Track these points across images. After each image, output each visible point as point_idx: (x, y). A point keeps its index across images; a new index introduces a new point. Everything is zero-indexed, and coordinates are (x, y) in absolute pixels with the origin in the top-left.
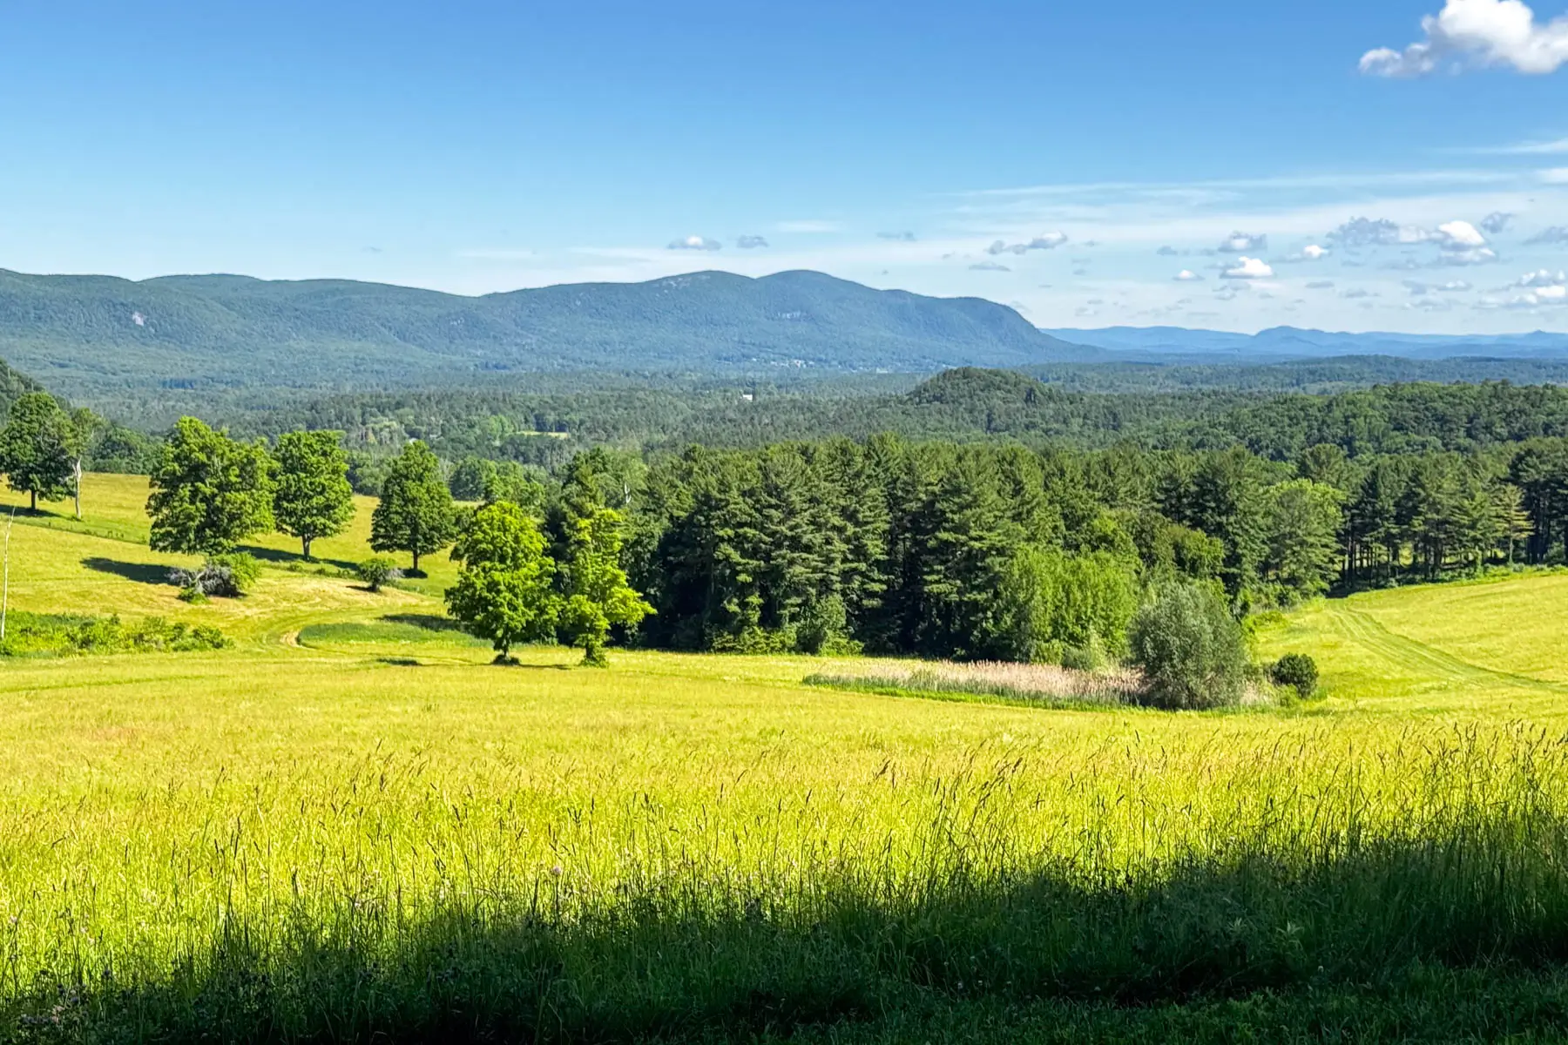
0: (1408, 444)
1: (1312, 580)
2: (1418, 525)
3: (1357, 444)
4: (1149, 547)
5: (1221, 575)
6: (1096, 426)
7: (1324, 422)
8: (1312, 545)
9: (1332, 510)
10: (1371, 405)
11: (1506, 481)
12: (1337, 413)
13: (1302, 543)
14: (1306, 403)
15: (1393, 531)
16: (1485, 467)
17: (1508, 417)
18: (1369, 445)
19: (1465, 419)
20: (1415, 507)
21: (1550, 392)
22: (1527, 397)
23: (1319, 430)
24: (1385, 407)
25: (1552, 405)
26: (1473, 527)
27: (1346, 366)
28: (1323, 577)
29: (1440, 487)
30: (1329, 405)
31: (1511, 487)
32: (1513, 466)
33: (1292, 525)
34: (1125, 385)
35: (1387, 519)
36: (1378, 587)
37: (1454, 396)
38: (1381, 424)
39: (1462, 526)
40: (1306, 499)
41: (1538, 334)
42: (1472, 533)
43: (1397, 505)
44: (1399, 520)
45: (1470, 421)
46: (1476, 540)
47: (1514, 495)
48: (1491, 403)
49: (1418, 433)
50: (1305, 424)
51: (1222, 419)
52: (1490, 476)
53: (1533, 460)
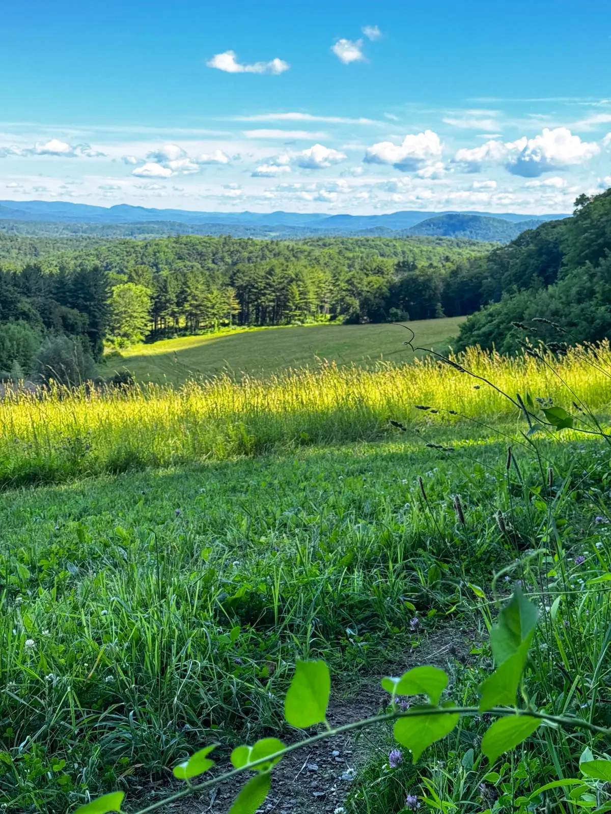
0: (185, 266)
1: (136, 335)
2: (187, 306)
3: (160, 266)
4: (49, 318)
5: (87, 332)
6: (26, 254)
7: (144, 255)
8: (136, 317)
9: (146, 299)
10: (167, 246)
11: (227, 285)
12: (150, 250)
13: (131, 316)
14: (135, 244)
15: (176, 310)
16: (218, 279)
17: (231, 254)
18: (166, 267)
19: (211, 255)
20: (185, 298)
21: (250, 242)
22: (240, 244)
23: (142, 259)
24: (173, 247)
25: (251, 248)
26: (213, 308)
27: (156, 226)
28: (142, 334)
29: (197, 288)
30: (146, 246)
31: (230, 288)
32: (231, 278)
33: (126, 307)
34: (42, 232)
35: (172, 304)
36: (169, 338)
37: (206, 243)
38: (172, 257)
39: (208, 307)
40: (132, 293)
41: (247, 213)
42: (213, 311)
43: (177, 297)
44: (178, 304)
45: (214, 255)
46: (214, 314)
47: (232, 292)
48: (224, 247)
49: (189, 261)
50: (134, 255)
51: (93, 252)
52: (221, 282)
53: (240, 275)
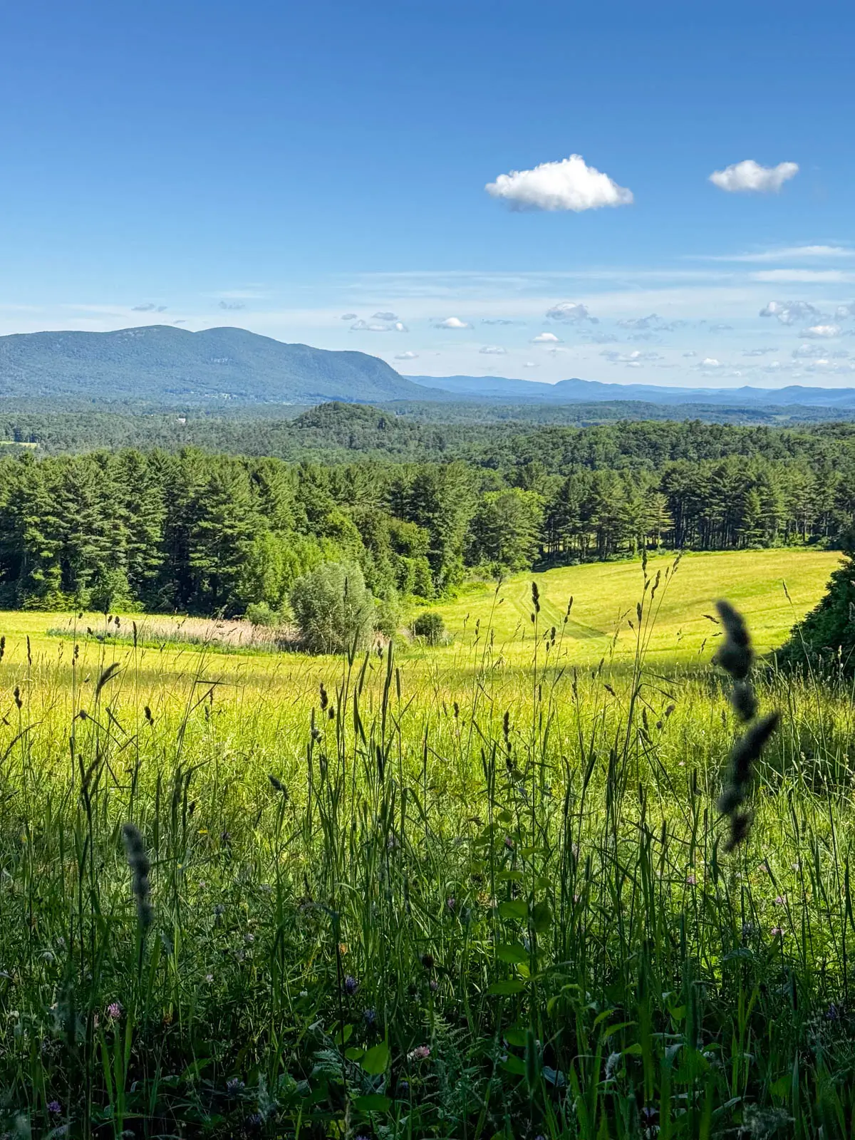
1: (520, 560)
2: (595, 521)
4: (371, 534)
5: (427, 555)
6: (427, 447)
7: (575, 447)
8: (518, 535)
9: (536, 510)
10: (608, 436)
11: (655, 491)
12: (585, 441)
13: (512, 533)
14: (565, 433)
15: (578, 525)
16: (645, 480)
17: (698, 446)
18: (605, 464)
19: (670, 447)
20: (594, 508)
21: (727, 429)
22: (711, 432)
23: (572, 453)
24: (617, 437)
26: (632, 522)
28: (528, 558)
29: (611, 494)
30: (580, 435)
31: (659, 495)
32: (663, 481)
33: (506, 520)
34: (458, 418)
35: (573, 517)
36: (567, 565)
37: (664, 431)
38: (614, 449)
39: (625, 522)
40: (517, 501)
42: (631, 527)
43: (581, 506)
44: (584, 517)
45: (673, 448)
46: (633, 532)
47: (661, 500)
48: (688, 437)
50: (563, 448)
51: (507, 443)
52: (647, 487)
53: (674, 476)
